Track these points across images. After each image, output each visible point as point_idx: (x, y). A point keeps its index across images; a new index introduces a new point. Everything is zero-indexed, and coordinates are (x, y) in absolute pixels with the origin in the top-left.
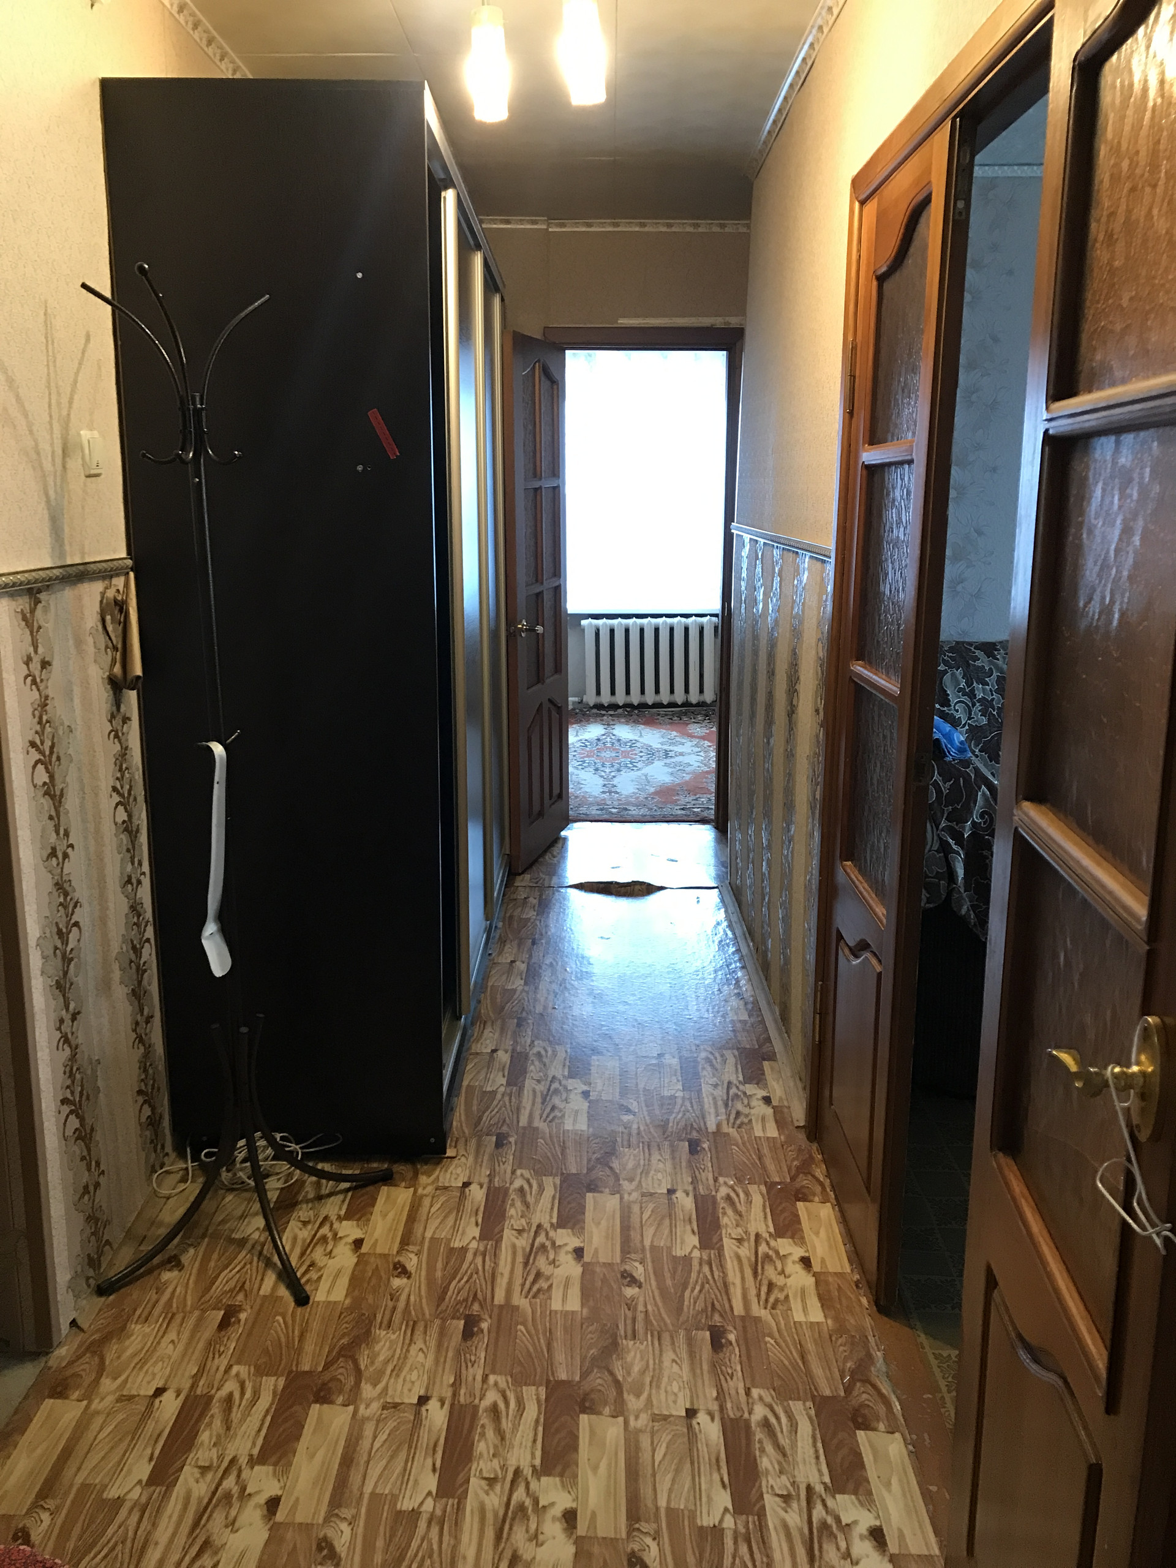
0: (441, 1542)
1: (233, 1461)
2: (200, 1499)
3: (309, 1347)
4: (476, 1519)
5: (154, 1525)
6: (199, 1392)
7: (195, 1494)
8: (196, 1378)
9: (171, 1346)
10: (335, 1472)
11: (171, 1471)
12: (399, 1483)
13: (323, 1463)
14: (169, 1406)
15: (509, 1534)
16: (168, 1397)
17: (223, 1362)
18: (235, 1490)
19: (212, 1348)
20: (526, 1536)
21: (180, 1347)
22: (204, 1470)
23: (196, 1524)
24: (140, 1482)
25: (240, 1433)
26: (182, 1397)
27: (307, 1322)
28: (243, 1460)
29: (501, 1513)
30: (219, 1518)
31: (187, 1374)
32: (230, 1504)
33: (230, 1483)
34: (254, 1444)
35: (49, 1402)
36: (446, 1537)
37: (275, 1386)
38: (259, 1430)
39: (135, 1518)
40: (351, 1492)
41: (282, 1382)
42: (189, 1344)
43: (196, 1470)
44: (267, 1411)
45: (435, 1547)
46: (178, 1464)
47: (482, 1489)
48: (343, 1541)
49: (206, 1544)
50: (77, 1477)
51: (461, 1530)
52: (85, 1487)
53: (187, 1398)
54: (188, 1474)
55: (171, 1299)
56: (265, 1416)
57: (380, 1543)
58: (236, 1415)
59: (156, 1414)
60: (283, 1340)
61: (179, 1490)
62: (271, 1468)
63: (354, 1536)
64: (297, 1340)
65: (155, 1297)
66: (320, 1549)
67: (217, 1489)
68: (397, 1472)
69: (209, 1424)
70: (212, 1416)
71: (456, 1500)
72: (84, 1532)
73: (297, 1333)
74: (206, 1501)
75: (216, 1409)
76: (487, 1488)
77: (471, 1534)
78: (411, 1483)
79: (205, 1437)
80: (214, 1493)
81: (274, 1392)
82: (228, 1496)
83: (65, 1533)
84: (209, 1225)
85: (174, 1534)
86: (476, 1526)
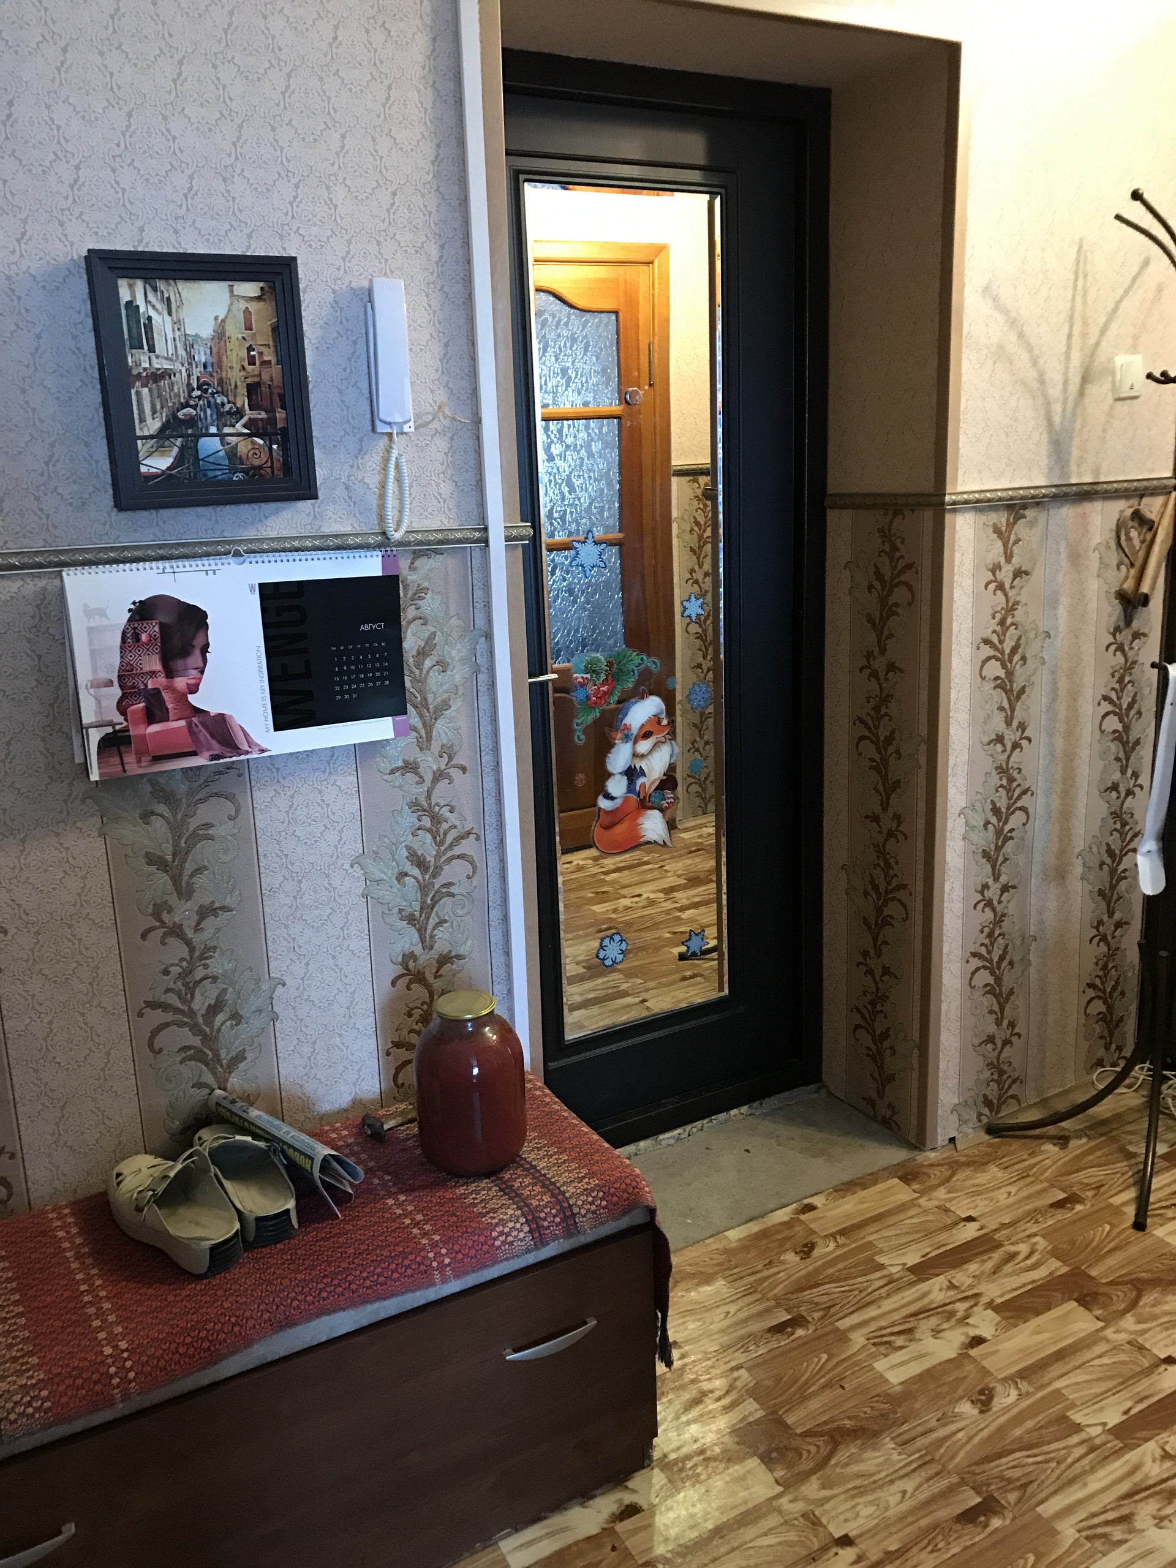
0: (1077, 1460)
1: (977, 1295)
2: (932, 1302)
3: (1111, 1262)
4: (1125, 1469)
5: (888, 1295)
6: (996, 1237)
7: (932, 1296)
8: (1004, 1226)
9: (1005, 1195)
10: (1042, 1356)
11: (931, 1272)
12: (1087, 1398)
13: (1042, 1342)
14: (970, 1232)
15: (1141, 1500)
16: (974, 1226)
17: (1034, 1229)
18: (960, 1314)
19: (1033, 1215)
20: (1154, 1513)
21: (1012, 1200)
22: (952, 1286)
23: (914, 1315)
24: (904, 1264)
25: (1001, 1281)
26: (982, 1232)
27: (1128, 1243)
28: (985, 1300)
29: (1151, 1482)
30: (933, 1322)
31: (1000, 1220)
32: (948, 1320)
33: (961, 1307)
34: (1001, 1296)
35: (896, 1180)
36: (1085, 1462)
37: (1057, 1269)
38: (1015, 1290)
39: (881, 1283)
40: (1042, 1377)
41: (1065, 1270)
42: (1020, 1201)
43: (947, 1283)
44: (1034, 1282)
45: (1070, 1460)
46: (938, 1271)
47: (1153, 1454)
48: (1003, 1401)
49: (910, 1331)
50: (871, 1235)
51: (1103, 1466)
52: (870, 1244)
53: (985, 1235)
54: (941, 1281)
55: (1035, 1165)
56: (1029, 1284)
57: (1030, 1424)
58: (1008, 1268)
59: (954, 1231)
60: (1095, 1243)
61: (924, 1287)
62: (999, 1318)
63: (1014, 1405)
64: (1106, 1249)
65: (1025, 1157)
66: (981, 1392)
67: (950, 1303)
68: (1093, 1391)
69: (984, 1262)
70: (990, 1258)
71: (1121, 1445)
72: (845, 1269)
73: (1112, 1245)
74: (934, 1306)
75: (997, 1256)
76: (1157, 1456)
77: (1108, 1475)
78: (1097, 1406)
79: (973, 1267)
80: (945, 1305)
81: (1051, 1273)
82: (952, 1314)
83: (832, 1263)
84: (1116, 1129)
85: (894, 1310)
86: (1118, 1474)
